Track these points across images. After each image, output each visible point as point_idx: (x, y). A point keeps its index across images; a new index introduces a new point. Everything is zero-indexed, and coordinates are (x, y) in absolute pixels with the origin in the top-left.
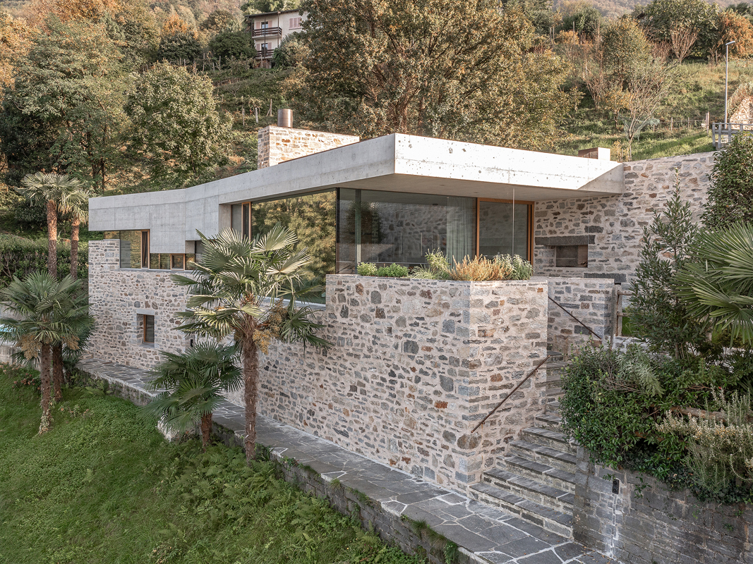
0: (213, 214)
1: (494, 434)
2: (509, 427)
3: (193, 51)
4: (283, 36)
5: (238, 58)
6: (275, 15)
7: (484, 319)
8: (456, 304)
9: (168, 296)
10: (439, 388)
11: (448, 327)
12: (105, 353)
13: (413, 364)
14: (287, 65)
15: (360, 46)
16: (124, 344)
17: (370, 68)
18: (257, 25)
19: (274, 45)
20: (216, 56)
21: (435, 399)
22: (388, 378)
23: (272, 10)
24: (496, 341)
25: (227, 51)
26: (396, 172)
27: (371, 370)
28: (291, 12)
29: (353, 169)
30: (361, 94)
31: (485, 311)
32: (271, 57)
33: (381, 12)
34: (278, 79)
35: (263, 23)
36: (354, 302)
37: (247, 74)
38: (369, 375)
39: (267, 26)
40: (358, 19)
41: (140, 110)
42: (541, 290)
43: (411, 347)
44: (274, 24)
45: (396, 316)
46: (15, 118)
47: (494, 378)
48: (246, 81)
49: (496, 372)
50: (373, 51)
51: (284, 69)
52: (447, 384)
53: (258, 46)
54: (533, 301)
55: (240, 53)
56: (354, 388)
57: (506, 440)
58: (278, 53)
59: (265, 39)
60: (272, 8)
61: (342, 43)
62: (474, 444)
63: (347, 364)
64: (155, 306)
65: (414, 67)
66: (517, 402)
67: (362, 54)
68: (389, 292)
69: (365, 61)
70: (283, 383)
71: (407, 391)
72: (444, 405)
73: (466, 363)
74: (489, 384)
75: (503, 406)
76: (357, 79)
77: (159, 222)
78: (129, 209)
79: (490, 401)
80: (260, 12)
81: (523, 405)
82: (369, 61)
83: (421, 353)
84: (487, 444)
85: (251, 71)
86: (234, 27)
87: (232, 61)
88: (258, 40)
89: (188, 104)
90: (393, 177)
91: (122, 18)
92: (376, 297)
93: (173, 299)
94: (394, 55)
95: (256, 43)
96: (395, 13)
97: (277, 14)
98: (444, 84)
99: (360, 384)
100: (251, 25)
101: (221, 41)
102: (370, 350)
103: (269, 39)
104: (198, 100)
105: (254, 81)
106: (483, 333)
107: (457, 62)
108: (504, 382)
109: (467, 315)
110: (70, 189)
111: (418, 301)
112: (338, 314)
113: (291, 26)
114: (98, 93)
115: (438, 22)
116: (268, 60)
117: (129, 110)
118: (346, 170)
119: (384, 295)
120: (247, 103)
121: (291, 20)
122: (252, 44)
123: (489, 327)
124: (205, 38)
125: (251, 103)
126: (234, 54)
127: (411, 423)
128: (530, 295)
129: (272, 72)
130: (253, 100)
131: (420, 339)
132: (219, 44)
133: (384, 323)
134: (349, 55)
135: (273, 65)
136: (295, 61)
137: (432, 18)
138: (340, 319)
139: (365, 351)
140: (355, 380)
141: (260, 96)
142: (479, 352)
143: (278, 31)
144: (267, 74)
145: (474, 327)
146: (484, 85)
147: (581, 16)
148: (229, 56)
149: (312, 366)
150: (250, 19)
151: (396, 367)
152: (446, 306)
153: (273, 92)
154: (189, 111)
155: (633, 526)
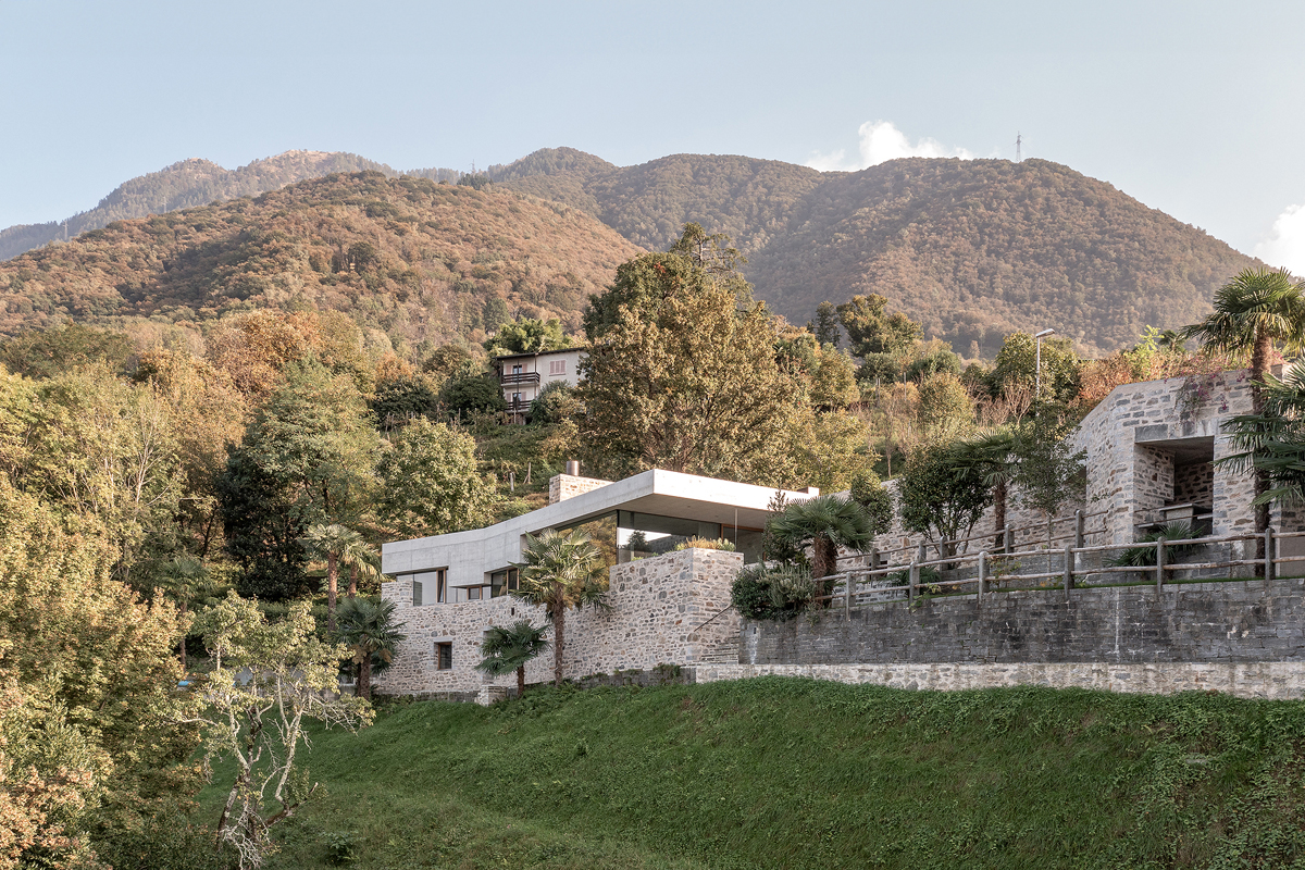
0: (515, 544)
1: (710, 637)
2: (718, 634)
3: (421, 401)
4: (542, 385)
5: (483, 411)
6: (530, 356)
7: (702, 569)
8: (686, 562)
9: (467, 622)
10: (678, 613)
11: (682, 576)
12: (399, 684)
13: (664, 604)
14: (548, 421)
15: (637, 408)
16: (419, 672)
17: (647, 427)
18: (508, 370)
19: (530, 395)
20: (455, 408)
21: (675, 620)
22: (649, 619)
23: (526, 348)
24: (709, 583)
25: (469, 402)
26: (656, 491)
27: (638, 619)
28: (552, 353)
29: (628, 494)
30: (639, 453)
31: (703, 565)
32: (527, 410)
33: (657, 375)
34: (537, 439)
35: (515, 367)
36: (629, 579)
37: (496, 432)
38: (638, 622)
39: (521, 371)
40: (636, 380)
41: (397, 469)
42: (738, 558)
43: (663, 595)
44: (530, 369)
45: (654, 579)
46: (244, 478)
47: (708, 604)
48: (495, 440)
49: (709, 601)
50: (650, 411)
51: (543, 426)
52: (682, 609)
53: (509, 396)
54: (733, 564)
55: (486, 405)
56: (628, 635)
57: (716, 642)
58: (538, 406)
59: (518, 387)
60: (526, 346)
61: (620, 402)
62: (696, 639)
63: (624, 621)
64: (453, 633)
65: (690, 427)
66: (723, 621)
67: (639, 415)
68: (652, 566)
69: (642, 421)
70: (577, 654)
71: (660, 622)
72: (680, 621)
73: (692, 593)
74: (705, 607)
75: (714, 621)
76: (634, 438)
77: (458, 559)
78: (426, 550)
79: (706, 617)
80: (511, 353)
81: (728, 624)
82: (646, 421)
83: (668, 596)
84: (703, 640)
85: (501, 428)
86: (471, 369)
87: (475, 415)
88: (509, 388)
89: (448, 463)
90: (653, 497)
91: (330, 359)
92: (643, 571)
93: (471, 624)
94: (669, 416)
95: (506, 392)
96: (671, 375)
97: (533, 356)
98: (718, 443)
99: (632, 630)
100: (499, 369)
101: (460, 389)
102: (638, 606)
103: (523, 387)
104: (459, 458)
105: (505, 440)
106: (701, 577)
107: (732, 422)
108: (714, 608)
109: (692, 566)
110: (352, 540)
111: (667, 567)
112: (618, 591)
113: (552, 371)
114: (344, 451)
115: (712, 385)
116: (522, 414)
117: (383, 469)
118: (624, 495)
119: (647, 569)
120: (500, 468)
121: (552, 363)
122: (501, 394)
123: (705, 574)
124: (433, 383)
125: (505, 468)
126: (478, 406)
127: (663, 641)
128: (732, 560)
129: (528, 430)
130: (507, 463)
131: (667, 588)
132: (458, 394)
133: (647, 586)
134: (627, 415)
135: (528, 421)
136: (559, 417)
137: (706, 381)
138: (619, 593)
139: (636, 608)
140: (628, 629)
141: (514, 459)
142: (698, 587)
143: (536, 378)
144: (523, 433)
145: (696, 573)
146: (760, 445)
147: (931, 361)
148: (471, 408)
149: (598, 633)
150: (497, 363)
151: (654, 611)
152: (682, 564)
153: (531, 454)
154: (450, 471)
155: (761, 646)
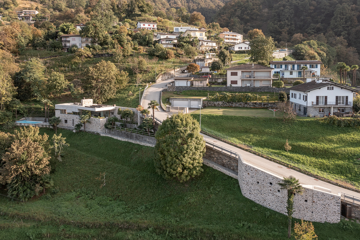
4: (71, 44)
11: (99, 121)
16: (62, 123)
18: (63, 39)
37: (62, 54)
39: (66, 39)
42: (105, 119)
53: (63, 44)
56: (93, 126)
64: (67, 119)
70: (87, 128)
77: (68, 109)
78: (63, 107)
93: (70, 118)
97: (69, 37)
103: (66, 43)
113: (73, 40)
116: (66, 48)
121: (72, 38)
143: (69, 41)
149: (89, 126)
155: (107, 131)
